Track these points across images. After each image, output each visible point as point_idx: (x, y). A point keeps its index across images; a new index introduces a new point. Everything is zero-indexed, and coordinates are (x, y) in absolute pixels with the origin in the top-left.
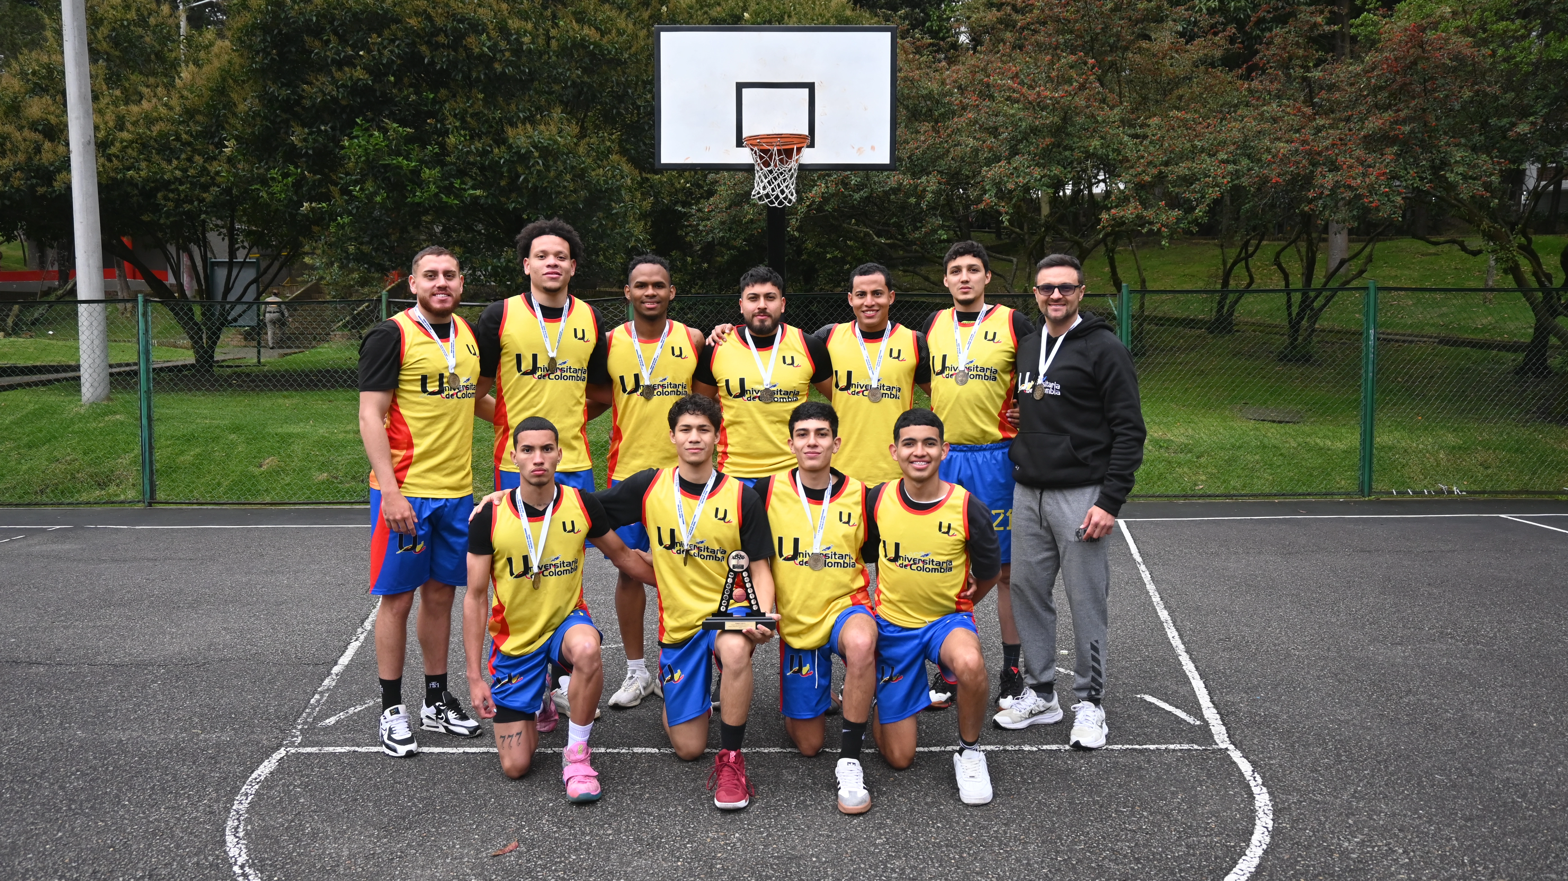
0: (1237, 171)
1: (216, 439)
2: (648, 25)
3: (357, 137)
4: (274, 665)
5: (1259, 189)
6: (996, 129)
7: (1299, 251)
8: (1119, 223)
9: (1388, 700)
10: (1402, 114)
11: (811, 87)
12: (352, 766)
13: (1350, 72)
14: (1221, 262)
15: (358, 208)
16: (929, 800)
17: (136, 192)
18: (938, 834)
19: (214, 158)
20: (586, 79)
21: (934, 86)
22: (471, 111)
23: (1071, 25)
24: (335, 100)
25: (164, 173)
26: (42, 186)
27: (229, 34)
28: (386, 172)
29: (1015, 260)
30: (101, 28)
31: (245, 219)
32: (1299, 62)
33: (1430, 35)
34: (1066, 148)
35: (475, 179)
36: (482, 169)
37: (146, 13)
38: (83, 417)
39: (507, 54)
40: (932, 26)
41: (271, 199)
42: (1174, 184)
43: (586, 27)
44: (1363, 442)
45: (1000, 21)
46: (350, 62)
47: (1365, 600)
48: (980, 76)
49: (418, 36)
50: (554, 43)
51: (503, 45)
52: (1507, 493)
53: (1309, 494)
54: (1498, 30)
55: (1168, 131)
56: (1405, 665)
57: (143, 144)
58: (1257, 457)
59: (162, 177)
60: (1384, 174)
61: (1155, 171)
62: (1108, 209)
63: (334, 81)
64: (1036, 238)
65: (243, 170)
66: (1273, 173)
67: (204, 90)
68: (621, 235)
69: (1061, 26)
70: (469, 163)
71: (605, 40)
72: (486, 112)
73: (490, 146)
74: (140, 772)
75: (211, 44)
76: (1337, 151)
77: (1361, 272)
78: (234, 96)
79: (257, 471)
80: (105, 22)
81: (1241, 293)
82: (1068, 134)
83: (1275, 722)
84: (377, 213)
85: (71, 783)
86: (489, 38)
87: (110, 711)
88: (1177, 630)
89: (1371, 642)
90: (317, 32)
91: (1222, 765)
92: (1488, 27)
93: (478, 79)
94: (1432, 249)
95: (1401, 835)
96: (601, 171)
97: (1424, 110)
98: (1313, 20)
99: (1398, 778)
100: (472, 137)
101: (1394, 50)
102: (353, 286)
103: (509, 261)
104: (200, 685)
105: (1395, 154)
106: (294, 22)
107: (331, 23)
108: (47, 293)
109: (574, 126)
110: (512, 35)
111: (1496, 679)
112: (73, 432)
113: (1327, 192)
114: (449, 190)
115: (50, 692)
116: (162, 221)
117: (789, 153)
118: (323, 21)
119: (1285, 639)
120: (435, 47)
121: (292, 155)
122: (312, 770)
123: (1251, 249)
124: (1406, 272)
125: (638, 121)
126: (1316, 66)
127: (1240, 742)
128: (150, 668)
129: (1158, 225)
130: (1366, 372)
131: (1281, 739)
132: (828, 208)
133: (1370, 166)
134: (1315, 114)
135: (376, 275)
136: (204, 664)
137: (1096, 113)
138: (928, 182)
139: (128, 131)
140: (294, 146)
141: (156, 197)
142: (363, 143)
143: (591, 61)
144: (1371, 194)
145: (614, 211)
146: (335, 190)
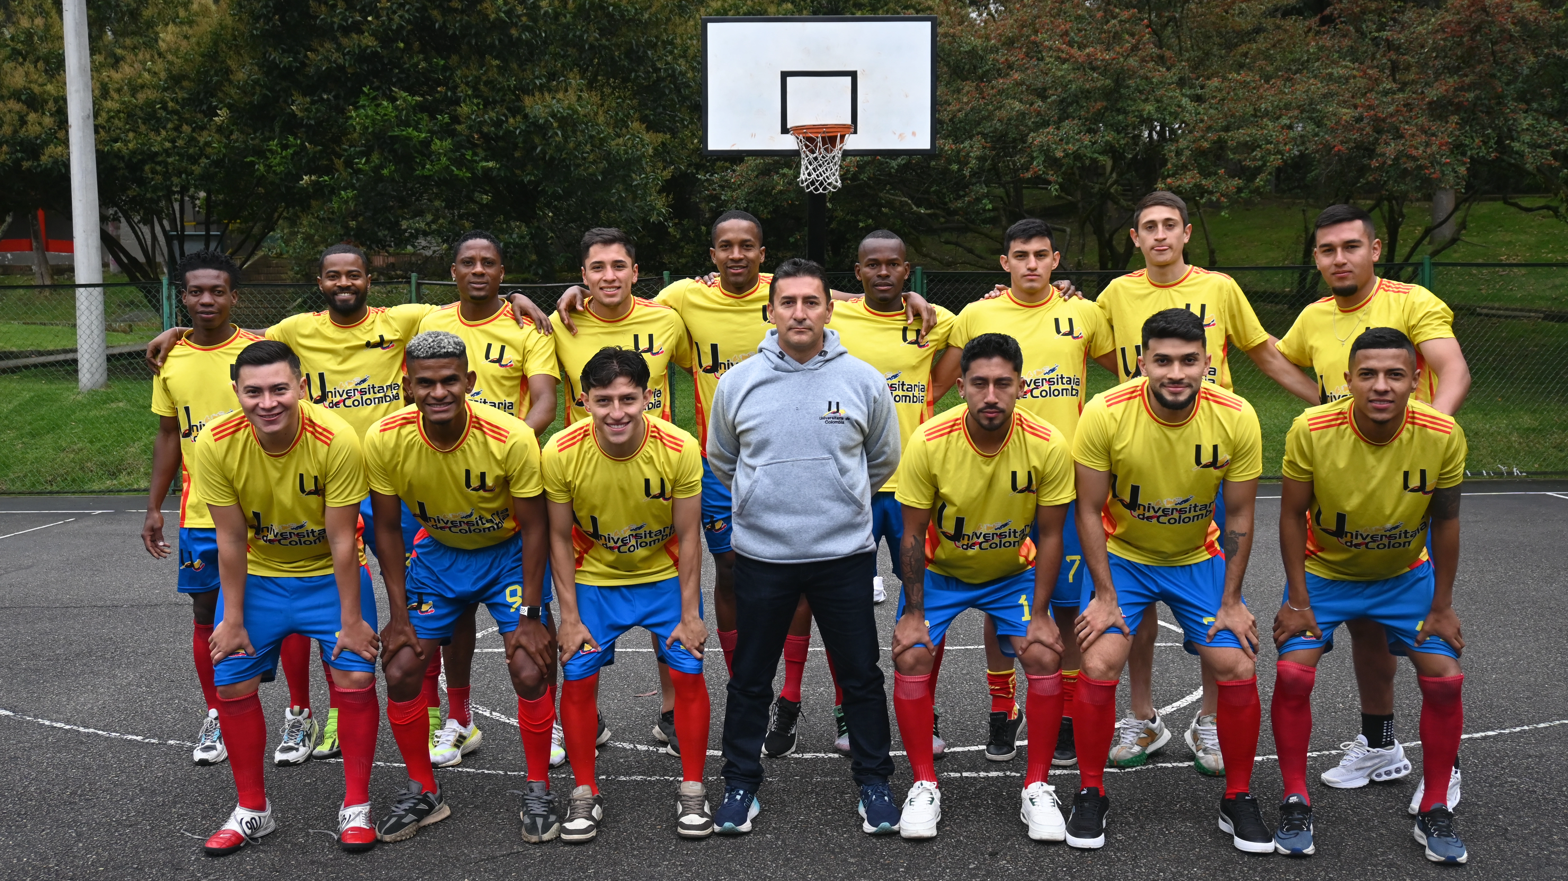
0: (1299, 137)
3: (363, 107)
5: (1323, 157)
6: (1044, 91)
10: (1467, 80)
11: (853, 75)
15: (362, 181)
17: (124, 165)
19: (203, 128)
20: (604, 41)
22: (484, 78)
24: (341, 68)
25: (151, 145)
26: (28, 160)
28: (393, 144)
29: (1068, 230)
34: (1119, 111)
35: (488, 151)
36: (496, 139)
38: (84, 404)
39: (524, 19)
41: (269, 172)
42: (1235, 151)
46: (357, 28)
48: (1027, 31)
51: (520, 9)
55: (1228, 93)
57: (130, 114)
59: (149, 149)
60: (1446, 143)
61: (1214, 137)
62: (1164, 178)
63: (340, 48)
65: (237, 140)
66: (1336, 141)
67: (192, 55)
68: (641, 209)
72: (500, 79)
73: (505, 115)
76: (1401, 118)
77: (1454, 241)
78: (229, 62)
82: (1121, 98)
84: (381, 187)
86: (506, 3)
93: (492, 45)
96: (621, 141)
100: (485, 106)
101: (1458, 13)
103: (522, 237)
105: (1459, 122)
109: (593, 94)
112: (76, 421)
113: (1389, 162)
114: (460, 162)
117: (833, 141)
120: (448, 12)
121: (292, 125)
125: (657, 85)
129: (1217, 195)
132: (864, 177)
133: (1433, 135)
137: (1151, 74)
138: (971, 147)
139: (112, 99)
140: (293, 115)
141: (143, 170)
142: (370, 113)
143: (609, 22)
144: (1433, 165)
145: (635, 183)
146: (339, 163)
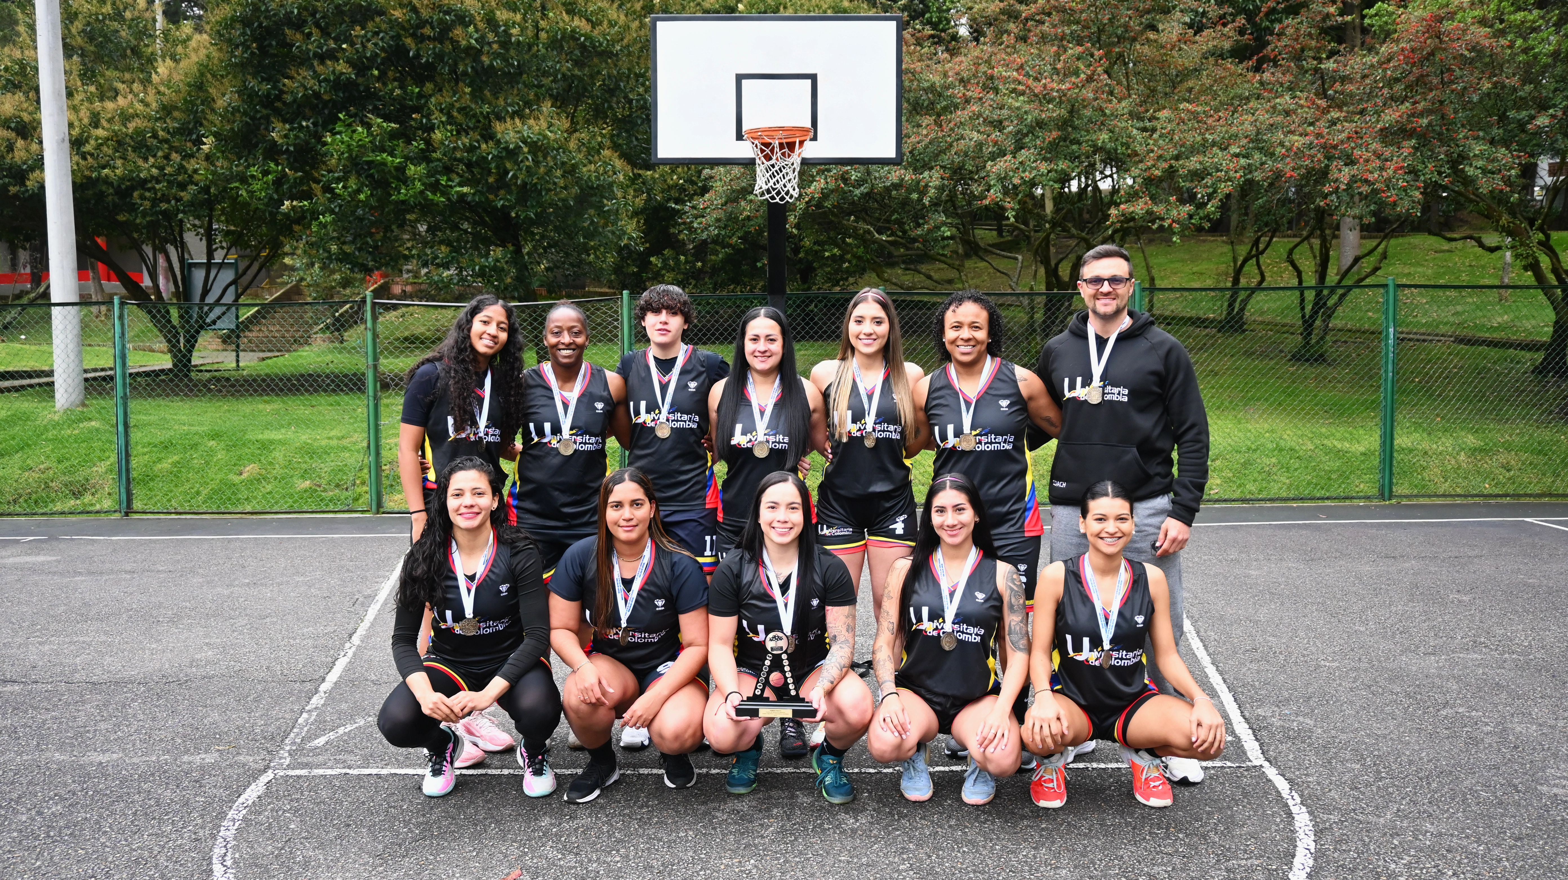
0: (1249, 165)
1: (194, 446)
2: (640, 16)
3: (340, 133)
4: (260, 682)
5: (1271, 185)
6: (1001, 122)
7: (1311, 248)
8: (1129, 218)
9: (1424, 713)
10: (1420, 107)
11: (813, 78)
12: (344, 790)
13: (1364, 64)
14: (1231, 258)
15: (340, 206)
16: (953, 822)
17: (111, 191)
18: (964, 859)
19: (192, 156)
20: (577, 72)
21: (937, 79)
22: (457, 105)
23: (1077, 16)
24: (317, 95)
25: (140, 171)
26: (15, 185)
27: (207, 28)
28: (369, 169)
29: (1020, 257)
30: (76, 23)
31: (223, 218)
32: (1311, 54)
33: (1447, 25)
34: (1073, 142)
35: (461, 176)
36: (469, 165)
37: (121, 7)
38: (58, 423)
39: (495, 46)
40: (931, 18)
41: (251, 197)
42: (1185, 178)
43: (576, 18)
44: (1383, 444)
45: (1003, 12)
46: (332, 55)
47: (1394, 609)
48: (983, 68)
49: (403, 28)
50: (543, 35)
51: (491, 37)
52: (1530, 495)
53: (1328, 498)
54: (1516, 20)
55: (1178, 124)
56: (1440, 676)
57: (119, 142)
58: (1274, 460)
59: (138, 176)
60: (1401, 168)
61: (1165, 165)
62: (1117, 205)
63: (316, 76)
64: (1042, 235)
65: (222, 167)
66: (1287, 167)
67: (181, 85)
68: (613, 233)
69: (1067, 17)
70: (456, 159)
71: (596, 32)
72: (473, 106)
73: (478, 142)
74: (121, 797)
75: (189, 38)
76: (1353, 145)
77: (1376, 269)
78: (213, 91)
79: (236, 479)
80: (80, 16)
81: (1253, 291)
82: (1075, 128)
83: (1310, 737)
84: (360, 212)
85: (49, 808)
86: (477, 31)
87: (88, 731)
88: (1202, 640)
89: (1403, 652)
90: (298, 24)
91: (1258, 783)
92: (1506, 17)
93: (465, 73)
94: (1446, 246)
95: (1449, 856)
96: (592, 167)
97: (1441, 102)
98: (1326, 10)
99: (1442, 796)
100: (458, 133)
101: (1411, 40)
102: (334, 288)
103: (497, 260)
104: (182, 704)
105: (1414, 147)
106: (274, 15)
107: (313, 15)
108: (19, 296)
109: (564, 121)
110: (500, 26)
111: (1534, 690)
112: (47, 440)
113: (1343, 187)
114: (435, 187)
115: (26, 712)
116: (138, 221)
117: (791, 146)
118: (305, 13)
119: (1314, 649)
120: (421, 39)
121: (273, 152)
122: (302, 793)
123: (1261, 246)
124: (1419, 269)
125: (630, 116)
126: (1328, 58)
127: (1275, 758)
128: (130, 686)
129: (1169, 221)
130: (1386, 371)
131: (1317, 754)
132: (828, 204)
133: (1387, 160)
134: (1329, 107)
135: (358, 276)
136: (186, 681)
137: (1104, 105)
138: (931, 177)
139: (103, 128)
140: (274, 142)
141: (132, 196)
142: (346, 139)
143: (582, 53)
144: (1389, 189)
145: (606, 208)
146: (317, 188)
